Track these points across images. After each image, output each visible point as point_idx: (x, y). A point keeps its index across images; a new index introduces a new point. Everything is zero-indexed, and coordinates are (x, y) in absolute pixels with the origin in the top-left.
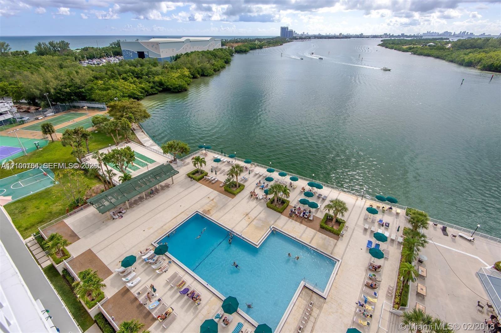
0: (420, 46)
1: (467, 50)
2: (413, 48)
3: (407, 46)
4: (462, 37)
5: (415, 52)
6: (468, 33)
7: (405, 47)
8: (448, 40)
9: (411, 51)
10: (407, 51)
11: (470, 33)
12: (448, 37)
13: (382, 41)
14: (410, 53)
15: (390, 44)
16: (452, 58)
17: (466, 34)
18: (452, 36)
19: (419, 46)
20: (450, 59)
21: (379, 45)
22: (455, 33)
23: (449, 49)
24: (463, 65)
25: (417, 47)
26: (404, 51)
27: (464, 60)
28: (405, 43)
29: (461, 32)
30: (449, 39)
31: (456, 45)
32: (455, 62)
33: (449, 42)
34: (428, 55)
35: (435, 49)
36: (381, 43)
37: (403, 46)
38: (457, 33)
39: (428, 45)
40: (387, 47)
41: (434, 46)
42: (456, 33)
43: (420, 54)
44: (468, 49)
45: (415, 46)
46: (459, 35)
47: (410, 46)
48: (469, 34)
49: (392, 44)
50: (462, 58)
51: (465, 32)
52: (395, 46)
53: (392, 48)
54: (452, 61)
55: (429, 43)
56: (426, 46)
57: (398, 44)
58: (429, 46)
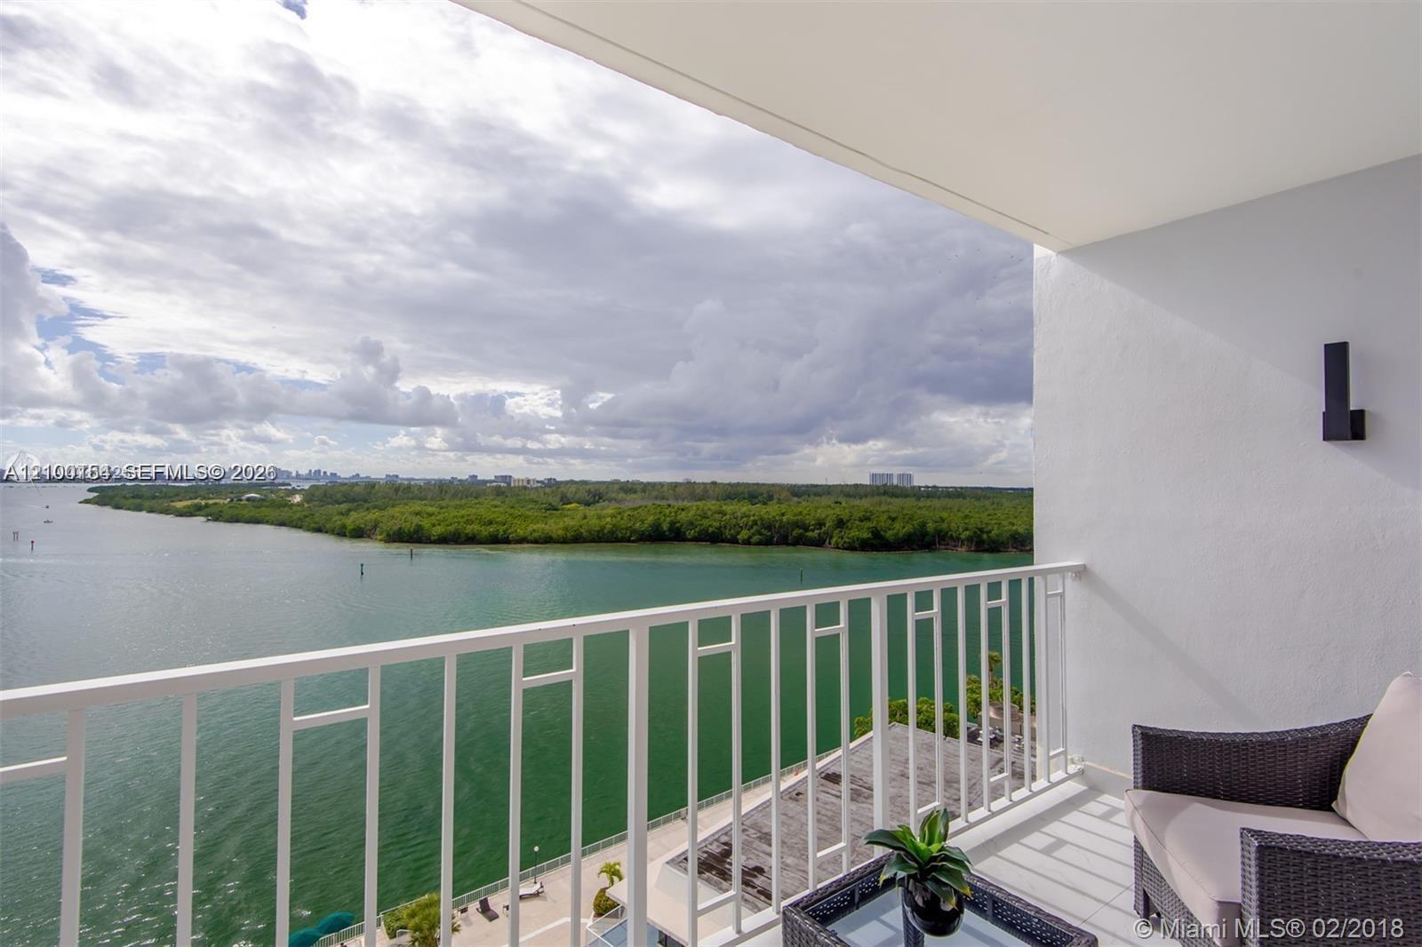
0: (226, 502)
1: (342, 506)
2: (207, 506)
3: (189, 503)
4: (318, 480)
5: (217, 516)
6: (325, 473)
7: (179, 505)
8: (290, 488)
9: (203, 513)
10: (191, 515)
11: (331, 474)
12: (287, 481)
13: (91, 490)
14: (203, 519)
15: (124, 497)
16: (316, 523)
17: (322, 474)
18: (293, 478)
19: (222, 501)
20: (313, 525)
21: (87, 501)
22: (297, 472)
23: (299, 504)
24: (345, 536)
25: (216, 504)
26: (181, 514)
27: (344, 526)
28: (177, 495)
29: (310, 471)
30: (290, 485)
31: (313, 496)
32: (327, 532)
33: (294, 492)
34: (258, 522)
35: (267, 507)
36: (90, 497)
37: (172, 501)
38: (304, 472)
39: (244, 498)
40: (117, 507)
41: (263, 500)
42: (300, 472)
43: (235, 519)
44: (340, 503)
45: (211, 502)
46: (309, 477)
47: (196, 501)
48: (328, 474)
49: (133, 497)
50: (338, 522)
51: (319, 471)
52: (147, 504)
53: (138, 508)
54: (319, 530)
55: (247, 493)
56: (241, 500)
57: (154, 498)
58: (248, 499)
